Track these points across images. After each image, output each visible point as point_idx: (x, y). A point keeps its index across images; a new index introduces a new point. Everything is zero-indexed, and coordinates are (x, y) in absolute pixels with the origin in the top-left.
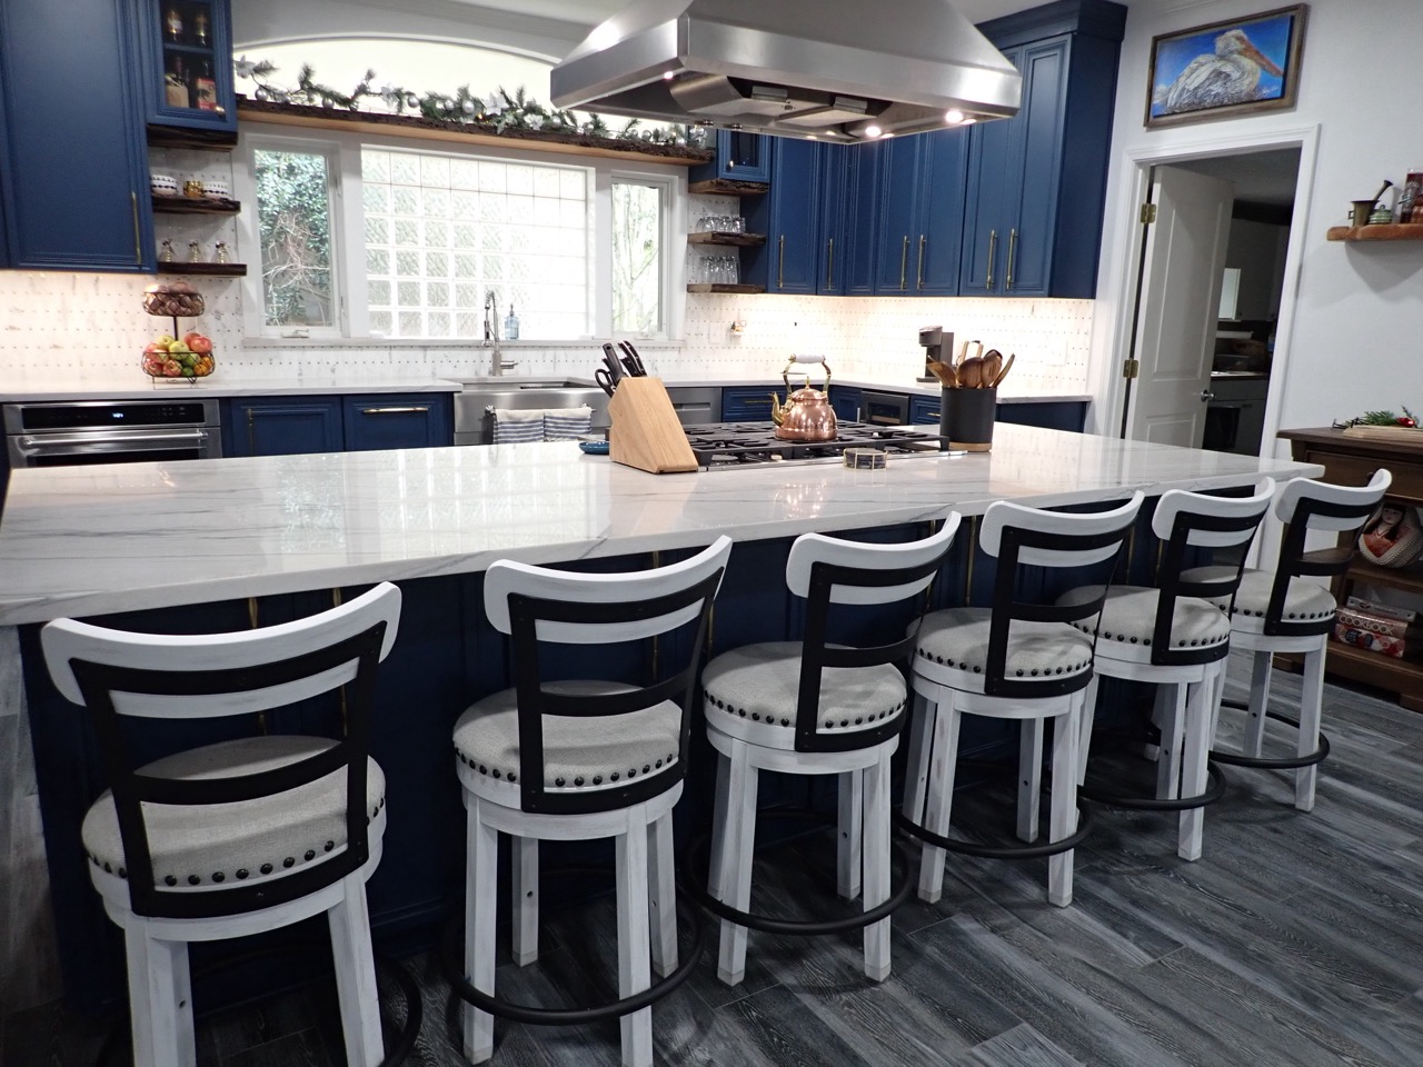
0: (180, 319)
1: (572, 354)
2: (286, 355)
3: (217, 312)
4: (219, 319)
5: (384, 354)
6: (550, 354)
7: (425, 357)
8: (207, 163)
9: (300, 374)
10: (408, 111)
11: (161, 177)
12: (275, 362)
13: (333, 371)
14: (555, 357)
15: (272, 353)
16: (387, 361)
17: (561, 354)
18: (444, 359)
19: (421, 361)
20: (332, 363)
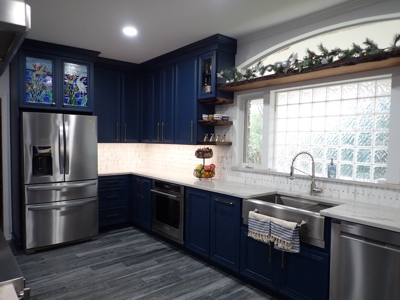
0: (205, 159)
1: (367, 190)
2: (243, 174)
3: (227, 157)
4: (227, 159)
5: (272, 177)
6: (352, 188)
7: (287, 181)
8: (228, 108)
9: (245, 182)
10: (267, 73)
11: (204, 115)
12: (239, 176)
13: (255, 182)
14: (355, 191)
15: (238, 173)
16: (273, 181)
17: (360, 189)
18: (296, 183)
19: (286, 182)
20: (255, 179)
